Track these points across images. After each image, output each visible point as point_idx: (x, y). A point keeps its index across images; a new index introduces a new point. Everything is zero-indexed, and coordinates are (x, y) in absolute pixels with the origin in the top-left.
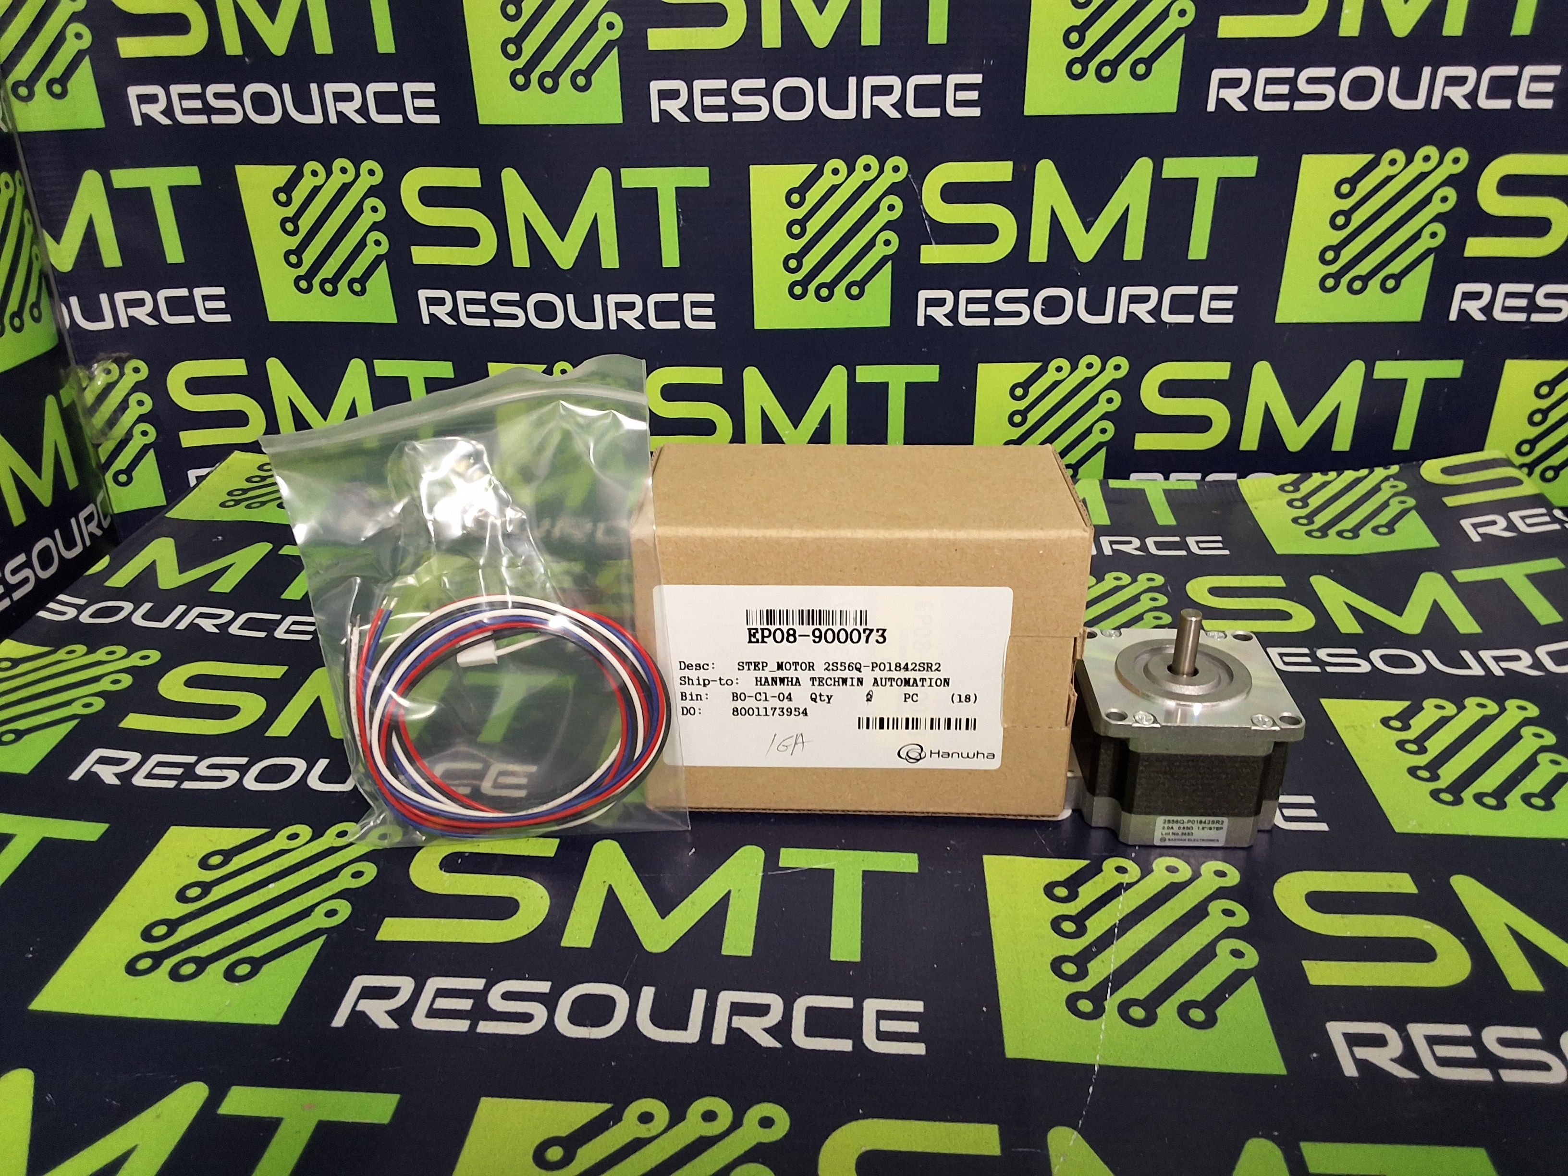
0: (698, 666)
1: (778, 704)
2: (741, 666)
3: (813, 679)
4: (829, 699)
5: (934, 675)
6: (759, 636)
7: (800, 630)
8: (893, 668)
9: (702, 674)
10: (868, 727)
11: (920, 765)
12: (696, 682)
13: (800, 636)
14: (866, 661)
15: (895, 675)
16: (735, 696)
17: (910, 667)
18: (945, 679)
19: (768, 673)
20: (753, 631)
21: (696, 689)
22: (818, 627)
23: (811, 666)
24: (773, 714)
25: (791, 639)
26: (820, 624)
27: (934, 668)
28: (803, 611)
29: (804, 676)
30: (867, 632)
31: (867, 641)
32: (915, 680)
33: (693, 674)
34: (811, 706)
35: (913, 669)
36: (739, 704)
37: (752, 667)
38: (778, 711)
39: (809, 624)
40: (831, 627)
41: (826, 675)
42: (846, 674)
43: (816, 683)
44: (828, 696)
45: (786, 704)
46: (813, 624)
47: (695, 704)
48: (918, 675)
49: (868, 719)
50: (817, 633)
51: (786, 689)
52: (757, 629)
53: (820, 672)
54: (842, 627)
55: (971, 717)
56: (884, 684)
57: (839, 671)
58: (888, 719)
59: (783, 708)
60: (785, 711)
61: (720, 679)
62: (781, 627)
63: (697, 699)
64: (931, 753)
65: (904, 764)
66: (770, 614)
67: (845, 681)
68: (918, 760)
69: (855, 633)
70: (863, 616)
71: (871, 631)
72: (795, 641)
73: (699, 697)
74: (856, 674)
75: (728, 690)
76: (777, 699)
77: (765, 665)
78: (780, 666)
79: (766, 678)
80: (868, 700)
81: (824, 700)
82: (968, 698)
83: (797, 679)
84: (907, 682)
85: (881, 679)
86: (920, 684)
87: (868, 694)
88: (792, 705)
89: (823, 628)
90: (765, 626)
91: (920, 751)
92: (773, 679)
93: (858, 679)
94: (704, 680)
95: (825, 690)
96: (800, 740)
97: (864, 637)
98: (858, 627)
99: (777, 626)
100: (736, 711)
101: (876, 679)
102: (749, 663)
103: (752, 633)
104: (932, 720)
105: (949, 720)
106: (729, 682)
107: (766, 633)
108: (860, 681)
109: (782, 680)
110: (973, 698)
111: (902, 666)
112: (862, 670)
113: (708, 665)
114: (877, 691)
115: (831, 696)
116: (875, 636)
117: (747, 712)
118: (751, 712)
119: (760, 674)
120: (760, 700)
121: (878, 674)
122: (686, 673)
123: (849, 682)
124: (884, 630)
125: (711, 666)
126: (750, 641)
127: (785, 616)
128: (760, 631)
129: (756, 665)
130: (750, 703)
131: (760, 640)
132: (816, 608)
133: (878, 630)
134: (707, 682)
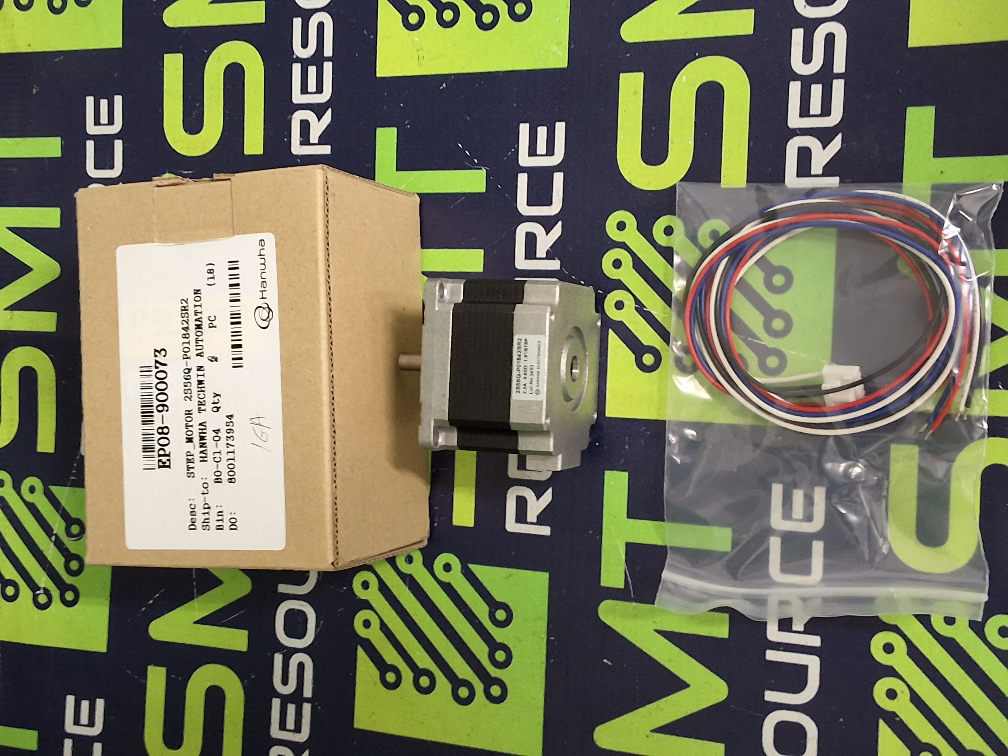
0: (193, 513)
1: (223, 441)
2: (190, 475)
3: (200, 411)
4: (217, 395)
5: (191, 303)
6: (164, 459)
7: (158, 423)
8: (186, 340)
9: (199, 510)
10: (241, 359)
11: (275, 307)
12: (206, 516)
13: (163, 423)
14: (183, 365)
15: (193, 338)
16: (218, 480)
17: (185, 325)
18: (195, 293)
19: (196, 450)
20: (161, 464)
21: (213, 516)
22: (155, 408)
23: (189, 413)
24: (233, 446)
25: (166, 431)
26: (152, 406)
27: (185, 304)
28: (143, 421)
29: (197, 418)
30: (158, 365)
31: (165, 365)
32: (196, 320)
33: (200, 518)
34: (224, 412)
35: (187, 323)
36: (225, 477)
37: (191, 465)
38: (230, 442)
39: (152, 416)
40: (154, 397)
41: (195, 399)
42: (194, 381)
43: (203, 407)
44: (214, 397)
45: (223, 434)
46: (152, 412)
47: (227, 517)
48: (192, 318)
49: (234, 359)
50: (160, 408)
51: (210, 435)
52: (160, 461)
53: (193, 405)
54: (154, 387)
55: (228, 266)
56: (200, 347)
57: (191, 388)
58: (233, 340)
59: (227, 437)
60: (229, 435)
61: (203, 494)
62: (156, 439)
63: (222, 515)
64: (263, 298)
65: (275, 323)
66: (147, 449)
67: (200, 382)
68: (270, 309)
69: (158, 375)
70: (145, 370)
71: (157, 362)
72: (167, 427)
73: (220, 514)
74: (194, 373)
75: (212, 486)
76: (218, 442)
77: (189, 454)
78: (190, 440)
79: (201, 452)
80: (216, 360)
81: (218, 400)
82: (211, 271)
83: (200, 424)
84: (199, 327)
85: (197, 350)
86: (199, 316)
87: (212, 361)
88: (224, 429)
89: (156, 403)
90: (156, 454)
91: (261, 309)
92: (201, 447)
93: (198, 370)
94: (205, 508)
95: (209, 399)
96: (256, 421)
97: (162, 368)
98: (153, 373)
99: (155, 443)
100: (231, 480)
101: (197, 355)
102: (188, 468)
103: (163, 465)
104: (231, 301)
105: (231, 285)
106: (205, 486)
107: (162, 452)
108: (200, 368)
109: (202, 438)
110: (211, 267)
111: (185, 332)
112: (189, 368)
113: (191, 505)
114: (207, 353)
115: (215, 394)
116: (160, 359)
117: (231, 470)
118: (231, 466)
119: (197, 458)
120: (220, 458)
121: (193, 353)
122: (199, 524)
123: (200, 378)
124: (156, 351)
125: (191, 502)
126: (169, 467)
127: (147, 437)
128: (161, 458)
129: (189, 461)
130: (223, 467)
131: (168, 458)
132: (139, 410)
133: (156, 356)
134: (206, 506)
